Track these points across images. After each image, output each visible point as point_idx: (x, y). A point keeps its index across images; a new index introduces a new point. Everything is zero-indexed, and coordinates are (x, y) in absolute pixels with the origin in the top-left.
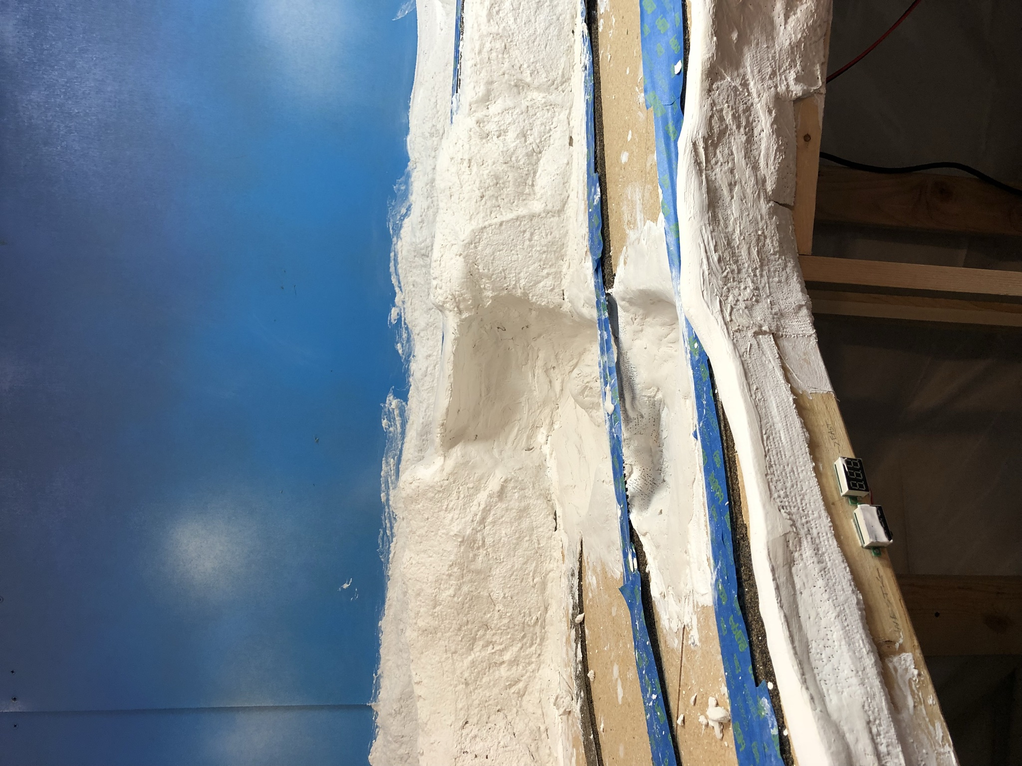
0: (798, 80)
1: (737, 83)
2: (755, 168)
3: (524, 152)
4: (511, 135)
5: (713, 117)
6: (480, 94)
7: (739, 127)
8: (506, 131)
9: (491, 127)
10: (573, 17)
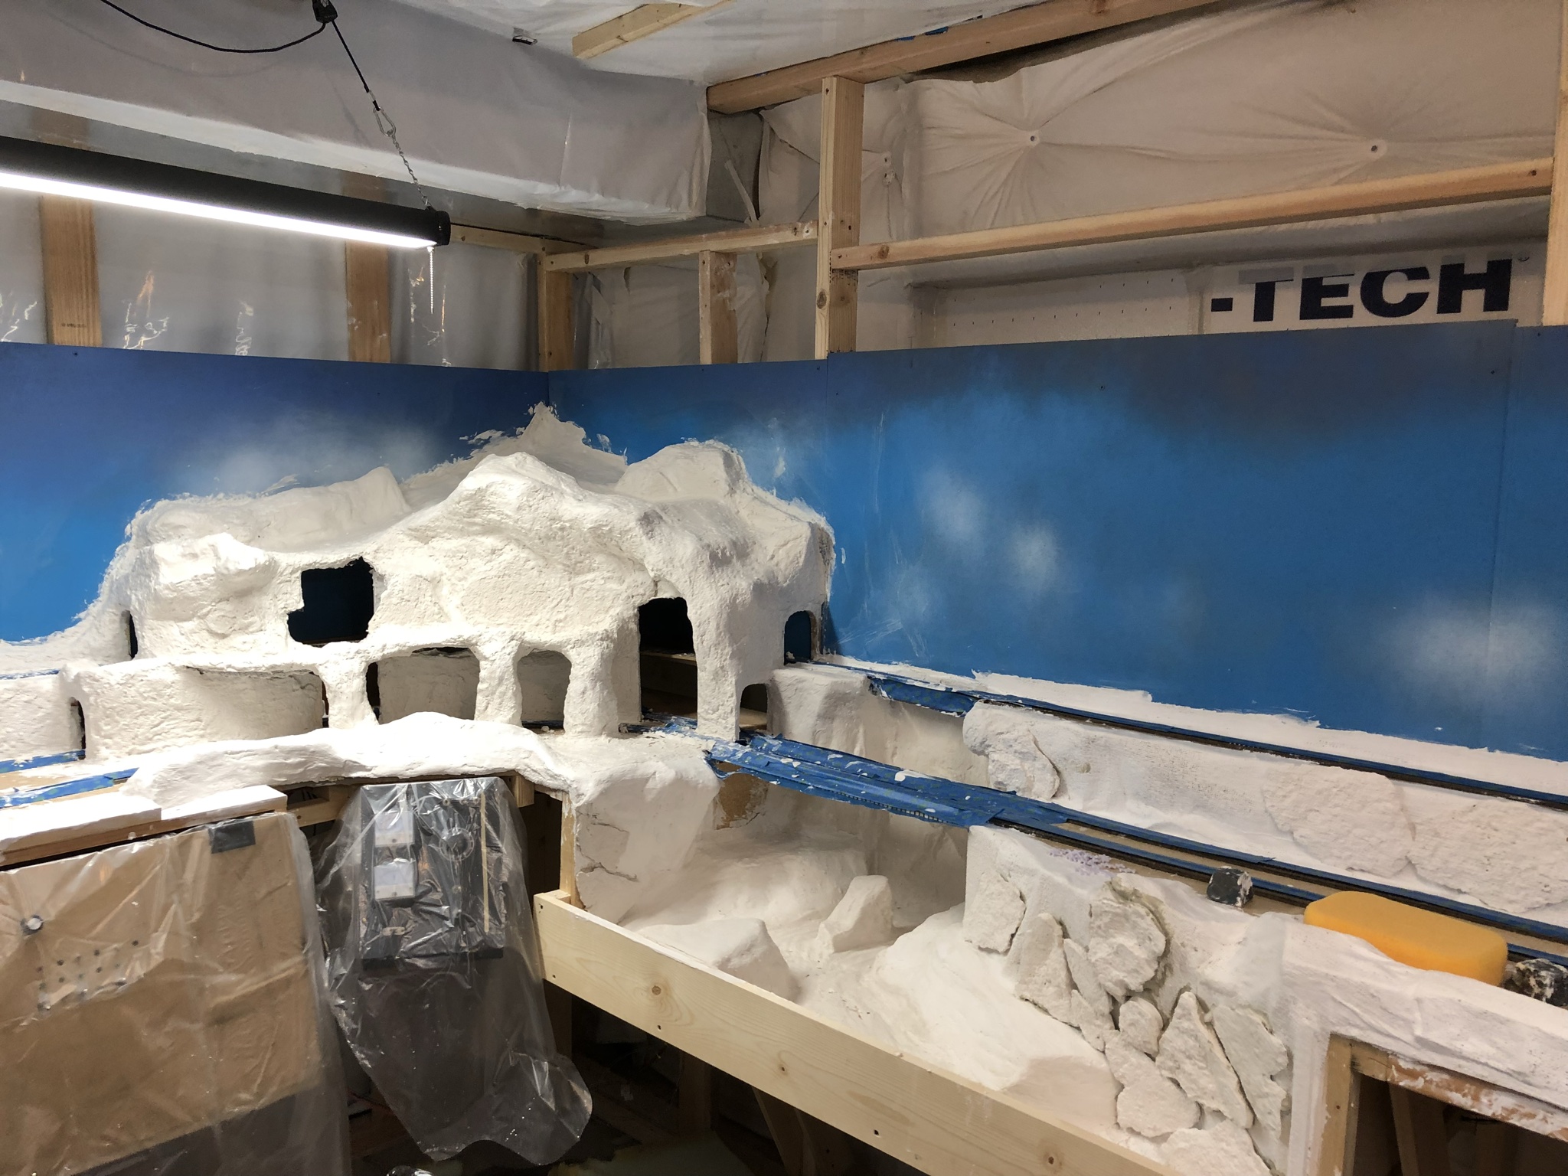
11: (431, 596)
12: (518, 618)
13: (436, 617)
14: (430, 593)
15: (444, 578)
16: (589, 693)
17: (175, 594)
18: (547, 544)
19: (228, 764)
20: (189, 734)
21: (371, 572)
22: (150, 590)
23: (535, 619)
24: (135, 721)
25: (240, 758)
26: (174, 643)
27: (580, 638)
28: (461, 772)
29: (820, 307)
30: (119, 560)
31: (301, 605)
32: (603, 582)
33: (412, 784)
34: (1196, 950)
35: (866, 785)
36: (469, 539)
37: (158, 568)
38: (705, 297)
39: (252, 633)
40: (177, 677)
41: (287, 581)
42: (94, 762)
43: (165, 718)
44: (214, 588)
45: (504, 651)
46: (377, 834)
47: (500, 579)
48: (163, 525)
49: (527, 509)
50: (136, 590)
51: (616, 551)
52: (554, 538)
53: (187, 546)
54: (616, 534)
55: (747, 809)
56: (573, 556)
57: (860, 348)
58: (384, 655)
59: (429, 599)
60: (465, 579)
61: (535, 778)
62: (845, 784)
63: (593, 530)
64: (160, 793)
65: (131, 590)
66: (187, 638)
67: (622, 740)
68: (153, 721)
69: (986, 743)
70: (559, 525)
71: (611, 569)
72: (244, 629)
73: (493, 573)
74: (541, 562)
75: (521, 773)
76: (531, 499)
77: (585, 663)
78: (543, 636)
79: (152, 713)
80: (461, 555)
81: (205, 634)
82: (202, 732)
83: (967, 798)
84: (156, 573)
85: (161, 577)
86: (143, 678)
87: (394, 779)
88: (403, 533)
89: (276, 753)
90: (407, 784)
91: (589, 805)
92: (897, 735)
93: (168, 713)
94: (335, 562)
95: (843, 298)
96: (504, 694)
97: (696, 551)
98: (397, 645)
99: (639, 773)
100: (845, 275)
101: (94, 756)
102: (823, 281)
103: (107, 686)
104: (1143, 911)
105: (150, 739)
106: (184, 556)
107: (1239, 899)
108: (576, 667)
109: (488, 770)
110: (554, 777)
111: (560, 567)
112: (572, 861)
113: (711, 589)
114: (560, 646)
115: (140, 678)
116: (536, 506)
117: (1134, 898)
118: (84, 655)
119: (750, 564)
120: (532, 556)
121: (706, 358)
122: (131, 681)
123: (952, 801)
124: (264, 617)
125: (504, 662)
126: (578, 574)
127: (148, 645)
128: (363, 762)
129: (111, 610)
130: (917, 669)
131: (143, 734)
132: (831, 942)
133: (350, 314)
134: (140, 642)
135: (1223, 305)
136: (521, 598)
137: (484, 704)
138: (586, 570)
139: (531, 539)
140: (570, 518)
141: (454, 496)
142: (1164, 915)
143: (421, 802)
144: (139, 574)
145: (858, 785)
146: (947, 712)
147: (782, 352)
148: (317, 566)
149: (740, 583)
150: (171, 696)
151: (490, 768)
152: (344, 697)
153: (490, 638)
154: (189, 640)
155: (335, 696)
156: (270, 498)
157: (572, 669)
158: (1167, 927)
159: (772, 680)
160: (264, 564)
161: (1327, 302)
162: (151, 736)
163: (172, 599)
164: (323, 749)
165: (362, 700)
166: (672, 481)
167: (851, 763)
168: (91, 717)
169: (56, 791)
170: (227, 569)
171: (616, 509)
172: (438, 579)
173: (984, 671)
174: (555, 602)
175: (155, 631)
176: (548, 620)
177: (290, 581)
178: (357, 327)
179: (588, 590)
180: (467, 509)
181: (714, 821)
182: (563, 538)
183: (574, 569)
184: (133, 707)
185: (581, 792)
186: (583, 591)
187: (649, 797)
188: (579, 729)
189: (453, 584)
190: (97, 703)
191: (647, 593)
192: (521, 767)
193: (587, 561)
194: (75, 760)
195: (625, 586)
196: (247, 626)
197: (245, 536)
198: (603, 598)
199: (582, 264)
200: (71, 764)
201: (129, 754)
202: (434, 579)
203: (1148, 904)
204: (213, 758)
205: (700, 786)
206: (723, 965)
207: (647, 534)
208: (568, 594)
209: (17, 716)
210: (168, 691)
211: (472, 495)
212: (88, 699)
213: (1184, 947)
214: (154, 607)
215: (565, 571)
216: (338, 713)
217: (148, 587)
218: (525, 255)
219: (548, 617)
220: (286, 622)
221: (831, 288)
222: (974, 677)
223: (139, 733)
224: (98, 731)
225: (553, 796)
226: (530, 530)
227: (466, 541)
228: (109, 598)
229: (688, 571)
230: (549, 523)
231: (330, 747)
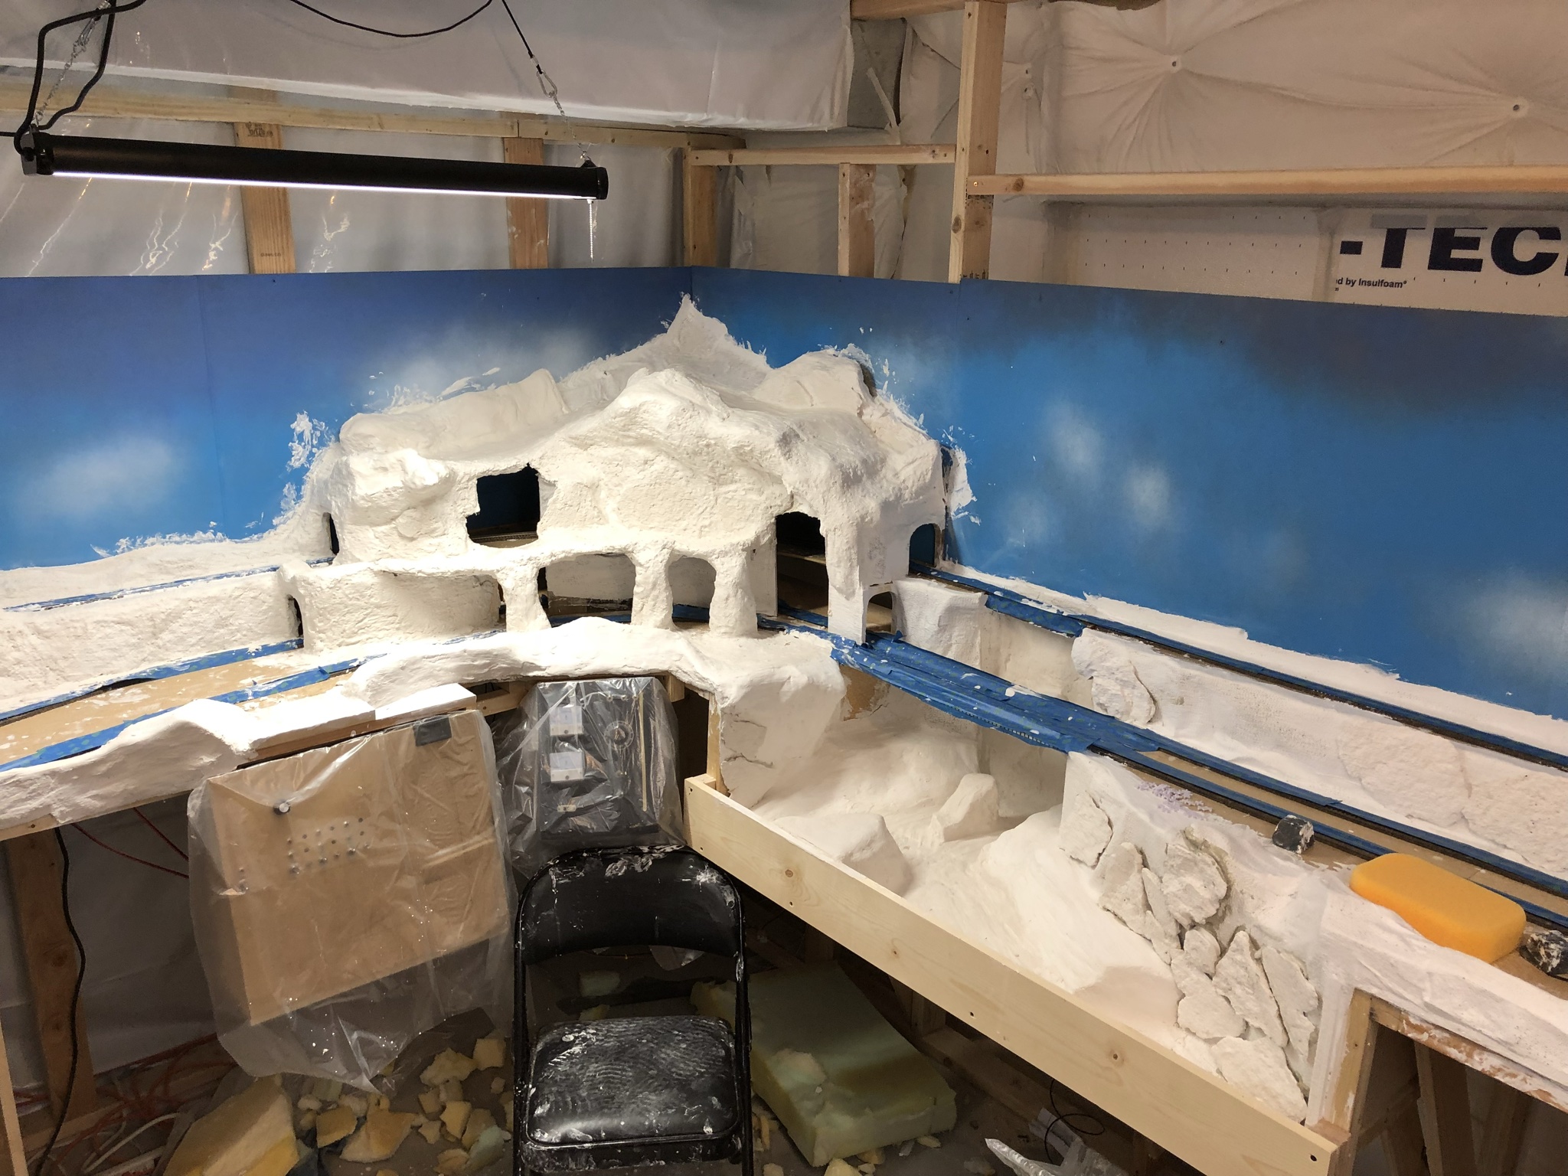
0: (61, 811)
1: (52, 785)
2: (10, 807)
3: (6, 666)
4: (16, 655)
5: (31, 780)
6: (42, 628)
7: (29, 793)
8: (19, 651)
9: (19, 641)
10: (112, 672)
11: (591, 501)
12: (669, 522)
13: (596, 520)
14: (590, 499)
15: (601, 483)
16: (731, 599)
17: (370, 504)
18: (694, 460)
19: (426, 667)
20: (387, 627)
21: (536, 475)
22: (348, 499)
23: (683, 524)
24: (343, 618)
25: (436, 661)
26: (370, 546)
27: (723, 549)
28: (622, 672)
29: (955, 231)
30: (318, 464)
31: (478, 509)
32: (744, 493)
33: (580, 682)
34: (1253, 898)
35: (978, 701)
36: (624, 448)
37: (354, 480)
38: (844, 211)
39: (437, 536)
40: (376, 580)
41: (465, 488)
42: (311, 653)
43: (367, 615)
44: (403, 498)
45: (656, 559)
46: (552, 726)
47: (652, 487)
48: (355, 435)
49: (677, 427)
50: (335, 496)
51: (757, 467)
52: (701, 453)
53: (378, 460)
54: (756, 453)
55: (871, 703)
56: (717, 470)
57: (993, 276)
58: (552, 561)
59: (589, 503)
60: (620, 485)
61: (686, 679)
62: (959, 699)
63: (736, 449)
64: (373, 696)
65: (331, 496)
66: (381, 541)
67: (760, 640)
68: (357, 618)
69: (1091, 667)
70: (705, 442)
71: (751, 481)
72: (430, 533)
73: (646, 481)
74: (689, 473)
75: (674, 673)
76: (680, 418)
77: (728, 573)
78: (693, 545)
79: (356, 611)
80: (617, 463)
81: (396, 537)
82: (398, 626)
83: (1070, 719)
84: (352, 484)
85: (357, 488)
86: (349, 582)
87: (565, 678)
88: (565, 440)
89: (465, 656)
90: (576, 682)
91: (733, 707)
92: (1010, 644)
93: (369, 610)
94: (506, 469)
95: (977, 223)
96: (657, 597)
97: (829, 473)
98: (564, 552)
99: (776, 677)
100: (980, 203)
101: (311, 648)
102: (959, 207)
103: (319, 589)
104: (1210, 860)
105: (356, 633)
106: (376, 469)
107: (1299, 847)
108: (721, 575)
109: (645, 671)
110: (702, 679)
111: (706, 478)
112: (717, 751)
113: (843, 508)
114: (706, 556)
115: (346, 582)
116: (684, 425)
117: (1203, 847)
118: (294, 551)
119: (880, 482)
120: (680, 467)
121: (844, 269)
122: (338, 585)
123: (1055, 722)
124: (446, 522)
125: (657, 569)
126: (721, 485)
127: (348, 546)
128: (538, 663)
129: (313, 511)
130: (1033, 585)
131: (349, 629)
132: (942, 833)
133: (510, 222)
134: (341, 544)
135: (1352, 248)
136: (671, 504)
137: (640, 606)
138: (729, 481)
139: (680, 454)
140: (714, 436)
141: (612, 409)
142: (1228, 866)
143: (587, 698)
144: (337, 483)
145: (971, 701)
146: (1057, 632)
147: (915, 272)
148: (490, 473)
149: (870, 504)
150: (371, 596)
151: (647, 669)
152: (519, 600)
153: (645, 547)
154: (383, 543)
155: (511, 599)
156: (444, 403)
157: (717, 577)
158: (1229, 876)
159: (897, 589)
160: (445, 477)
161: (1456, 254)
162: (356, 630)
163: (367, 508)
164: (505, 652)
165: (535, 602)
166: (808, 390)
167: (966, 675)
168: (307, 615)
169: (287, 684)
170: (414, 483)
171: (757, 431)
172: (596, 484)
173: (1095, 594)
174: (701, 510)
175: (354, 534)
176: (695, 525)
177: (467, 488)
178: (516, 236)
179: (730, 499)
180: (622, 424)
181: (841, 714)
182: (708, 453)
183: (718, 481)
184: (341, 606)
185: (725, 695)
186: (726, 500)
187: (784, 699)
188: (723, 630)
189: (610, 489)
190: (311, 603)
191: (784, 505)
192: (673, 669)
193: (730, 474)
194: (294, 649)
195: (763, 497)
196: (433, 531)
197: (426, 442)
198: (744, 508)
199: (726, 163)
200: (292, 653)
201: (340, 645)
202: (594, 484)
203: (1214, 854)
204: (414, 663)
205: (829, 689)
206: (847, 860)
207: (785, 455)
208: (713, 503)
209: (246, 610)
210: (369, 592)
211: (627, 413)
212: (304, 600)
213: (1243, 894)
214: (352, 514)
215: (710, 482)
216: (514, 613)
217: (346, 496)
218: (671, 149)
219: (695, 522)
220: (465, 525)
221: (967, 214)
222: (1085, 599)
223: (346, 628)
224: (314, 627)
225: (701, 694)
226: (679, 446)
227: (622, 450)
228: (311, 501)
229: (822, 491)
230: (695, 441)
231: (511, 651)
